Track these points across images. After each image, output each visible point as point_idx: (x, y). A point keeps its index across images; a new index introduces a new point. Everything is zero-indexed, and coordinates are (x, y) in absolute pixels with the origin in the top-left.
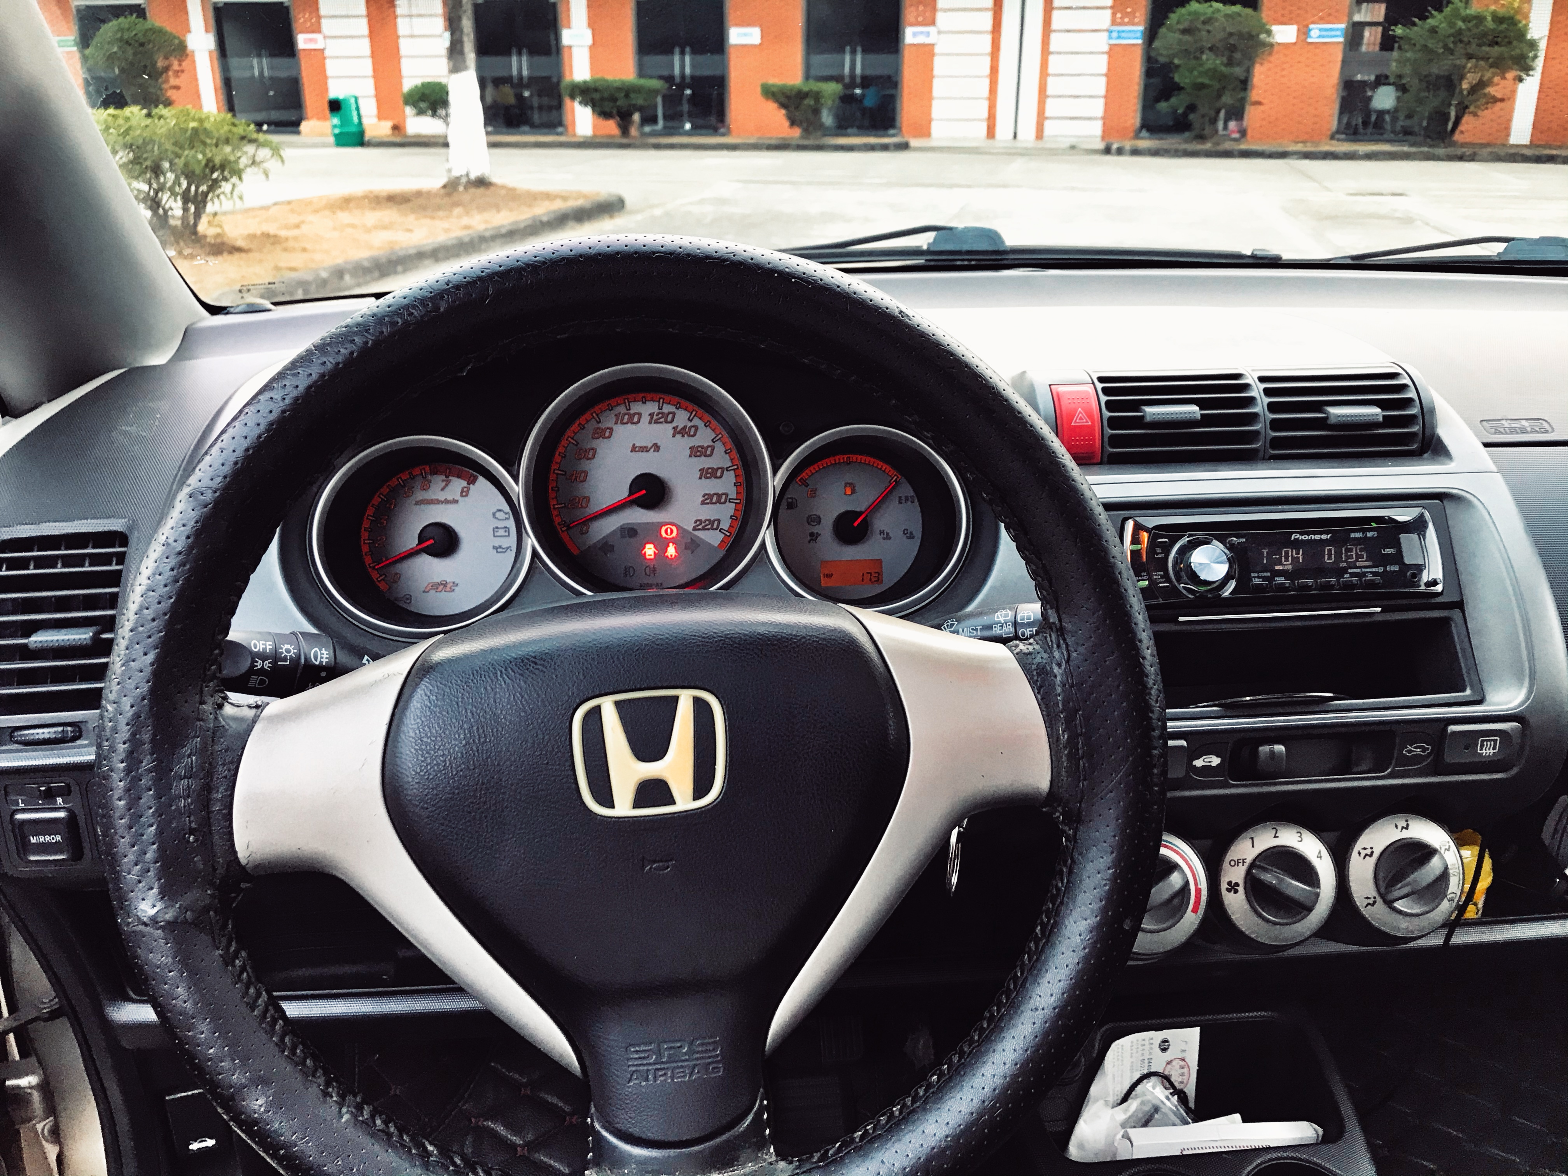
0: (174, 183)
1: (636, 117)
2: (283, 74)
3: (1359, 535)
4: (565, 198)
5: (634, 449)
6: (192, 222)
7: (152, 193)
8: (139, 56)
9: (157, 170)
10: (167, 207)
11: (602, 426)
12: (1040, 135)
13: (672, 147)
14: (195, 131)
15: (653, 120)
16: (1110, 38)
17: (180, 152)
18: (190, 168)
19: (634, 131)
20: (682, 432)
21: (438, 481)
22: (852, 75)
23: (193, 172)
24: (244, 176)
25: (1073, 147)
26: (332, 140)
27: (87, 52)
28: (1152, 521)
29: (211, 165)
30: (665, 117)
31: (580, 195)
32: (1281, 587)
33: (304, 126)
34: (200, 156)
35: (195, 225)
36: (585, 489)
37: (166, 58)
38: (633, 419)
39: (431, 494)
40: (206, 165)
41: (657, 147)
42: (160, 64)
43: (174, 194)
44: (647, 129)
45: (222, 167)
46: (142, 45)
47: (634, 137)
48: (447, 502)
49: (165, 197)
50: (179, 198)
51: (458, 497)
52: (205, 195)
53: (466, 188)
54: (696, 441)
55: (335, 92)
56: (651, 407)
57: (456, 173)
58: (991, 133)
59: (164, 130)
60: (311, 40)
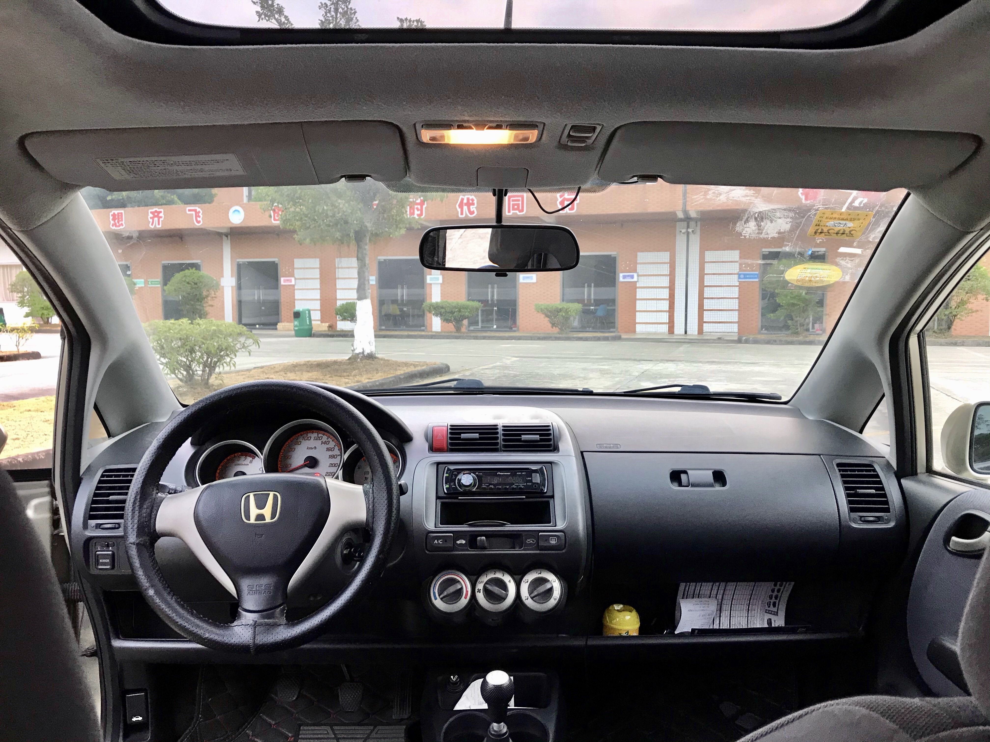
0: (200, 357)
1: (465, 322)
2: (271, 298)
3: (520, 473)
4: (415, 366)
5: (308, 448)
6: (207, 377)
7: (188, 363)
8: (194, 290)
9: (192, 351)
10: (195, 369)
11: (298, 441)
12: (700, 331)
13: (484, 338)
14: (215, 331)
15: (476, 323)
16: (739, 278)
17: (204, 341)
18: (210, 349)
19: (464, 329)
20: (325, 443)
21: (243, 458)
22: (589, 299)
23: (211, 352)
24: (237, 354)
25: (719, 339)
26: (293, 333)
27: (165, 288)
28: (452, 467)
29: (220, 348)
30: (483, 322)
31: (425, 364)
32: (491, 488)
33: (279, 326)
34: (215, 344)
35: (208, 379)
36: (289, 461)
37: (208, 291)
38: (309, 439)
39: (240, 462)
40: (218, 348)
41: (476, 338)
42: (205, 293)
43: (199, 363)
44: (472, 328)
45: (226, 349)
46: (196, 284)
47: (464, 333)
48: (245, 465)
49: (194, 366)
50: (201, 365)
51: (248, 463)
52: (216, 363)
53: (361, 360)
54: (328, 446)
55: (299, 307)
56: (315, 435)
57: (357, 351)
58: (671, 330)
59: (198, 331)
60: (288, 280)
